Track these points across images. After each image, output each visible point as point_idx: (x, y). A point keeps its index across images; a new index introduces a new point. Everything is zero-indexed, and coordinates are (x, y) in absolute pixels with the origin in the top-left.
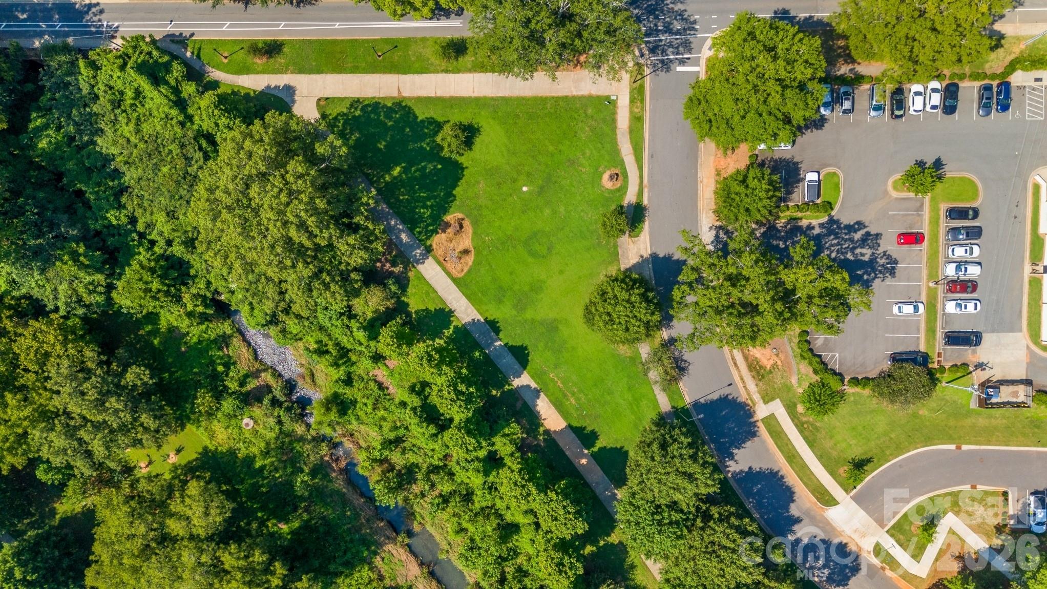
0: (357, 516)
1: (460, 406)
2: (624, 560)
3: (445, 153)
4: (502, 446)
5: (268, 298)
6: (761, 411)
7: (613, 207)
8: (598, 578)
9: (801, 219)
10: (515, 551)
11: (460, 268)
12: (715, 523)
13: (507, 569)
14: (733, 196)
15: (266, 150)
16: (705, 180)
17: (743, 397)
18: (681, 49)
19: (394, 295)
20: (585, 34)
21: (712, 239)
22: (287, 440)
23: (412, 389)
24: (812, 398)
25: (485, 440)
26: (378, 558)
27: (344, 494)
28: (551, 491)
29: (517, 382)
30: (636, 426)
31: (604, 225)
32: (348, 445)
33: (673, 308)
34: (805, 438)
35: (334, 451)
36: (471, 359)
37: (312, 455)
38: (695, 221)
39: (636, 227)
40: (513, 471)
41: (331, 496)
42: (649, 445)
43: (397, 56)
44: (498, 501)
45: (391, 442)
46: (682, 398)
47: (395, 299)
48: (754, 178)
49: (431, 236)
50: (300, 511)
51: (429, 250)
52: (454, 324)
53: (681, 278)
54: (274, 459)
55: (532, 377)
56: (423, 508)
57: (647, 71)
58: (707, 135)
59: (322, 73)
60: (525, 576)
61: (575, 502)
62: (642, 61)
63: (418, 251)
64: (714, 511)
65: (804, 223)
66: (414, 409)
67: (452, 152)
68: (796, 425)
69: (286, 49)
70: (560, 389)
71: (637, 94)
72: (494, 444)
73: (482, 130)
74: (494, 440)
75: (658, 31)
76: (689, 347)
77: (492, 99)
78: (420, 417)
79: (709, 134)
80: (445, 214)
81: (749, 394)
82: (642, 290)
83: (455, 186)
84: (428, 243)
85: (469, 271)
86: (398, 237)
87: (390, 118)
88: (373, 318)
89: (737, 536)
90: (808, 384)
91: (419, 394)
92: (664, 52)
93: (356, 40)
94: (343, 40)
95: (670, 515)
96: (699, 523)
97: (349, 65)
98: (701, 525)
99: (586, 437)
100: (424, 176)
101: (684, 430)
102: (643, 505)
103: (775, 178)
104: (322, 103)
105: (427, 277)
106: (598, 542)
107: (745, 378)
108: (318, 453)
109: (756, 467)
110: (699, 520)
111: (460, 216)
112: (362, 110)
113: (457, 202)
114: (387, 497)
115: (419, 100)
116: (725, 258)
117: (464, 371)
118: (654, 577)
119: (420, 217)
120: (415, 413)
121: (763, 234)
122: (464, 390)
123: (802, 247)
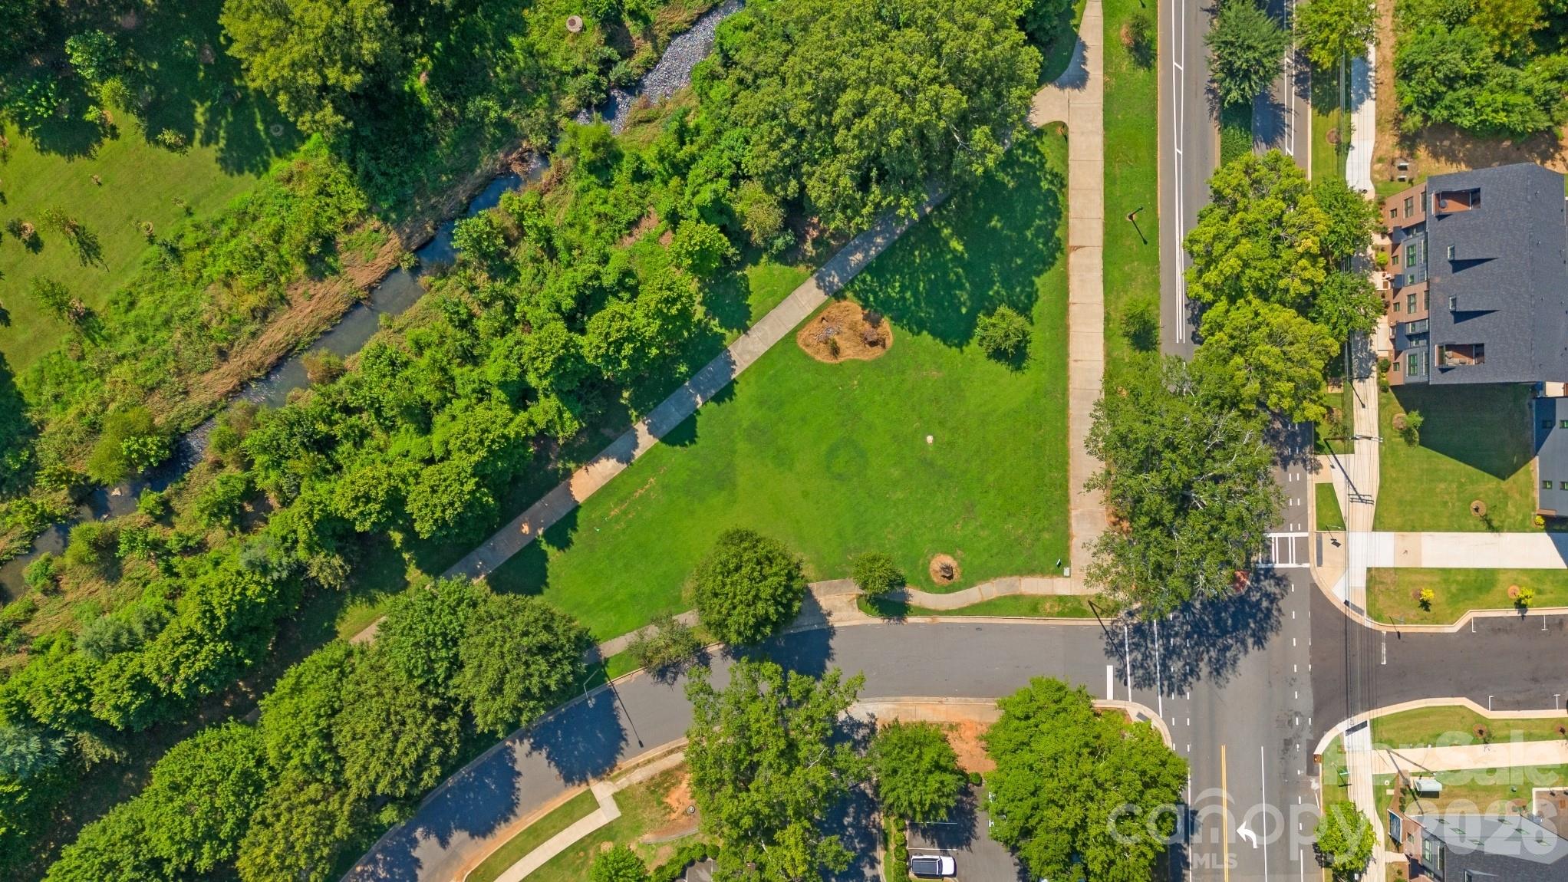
0: (440, 191)
1: (600, 348)
2: (381, 589)
3: (982, 319)
4: (544, 409)
5: (758, 55)
6: (602, 790)
7: (903, 572)
8: (352, 551)
9: (886, 848)
10: (392, 428)
11: (810, 343)
12: (433, 725)
13: (365, 415)
14: (916, 752)
15: (975, 52)
16: (943, 708)
17: (623, 763)
18: (1140, 672)
19: (769, 243)
20: (1156, 533)
21: (856, 717)
22: (552, 84)
23: (628, 273)
24: (621, 865)
25: (551, 384)
26: (377, 224)
27: (473, 171)
28: (477, 483)
29: (641, 428)
30: (578, 606)
31: (875, 559)
32: (546, 176)
33: (750, 661)
34: (563, 854)
35: (536, 154)
36: (675, 360)
37: (530, 121)
38: (881, 693)
39: (873, 605)
40: (505, 425)
41: (469, 151)
42: (548, 628)
43: (1132, 243)
44: (464, 402)
45: (549, 240)
46: (621, 673)
47: (763, 245)
48: (942, 782)
49: (859, 298)
50: (445, 105)
51: (838, 295)
52: (728, 334)
53: (792, 674)
54: (522, 64)
55: (649, 452)
56: (453, 289)
57: (1107, 622)
58: (1008, 712)
59: (1105, 129)
60: (355, 444)
61: (460, 520)
62: (1122, 614)
63: (836, 280)
64: (453, 723)
65: (880, 854)
66: (597, 276)
67: (985, 329)
68: (582, 840)
69: (1142, 72)
70: (631, 493)
71: (1070, 607)
72: (547, 396)
73: (1019, 374)
74: (553, 396)
75: (1168, 637)
76: (691, 686)
77: (1065, 391)
78: (585, 285)
79: (1009, 717)
80: (892, 318)
81: (627, 771)
82: (774, 618)
83: (934, 333)
84: (849, 294)
85: (806, 356)
86: (857, 248)
87: (1037, 235)
88: (734, 212)
89: (413, 757)
90: (642, 858)
91: (620, 283)
92: (1136, 646)
93: (1156, 180)
94: (1155, 160)
95: (442, 659)
96: (433, 701)
97: (1117, 171)
98: (430, 706)
99: (561, 533)
100: (950, 287)
101: (570, 679)
102: (458, 619)
103: (943, 812)
104: (1059, 131)
105: (797, 293)
106: (407, 551)
107: (650, 766)
108: (532, 130)
109: (521, 783)
110: (437, 701)
111: (889, 342)
112: (1049, 190)
113: (909, 337)
114: (466, 236)
115: (1065, 278)
116: (822, 741)
117: (654, 351)
118: (357, 633)
119: (888, 282)
120: (590, 278)
121: (863, 794)
122: (623, 353)
123: (840, 853)
